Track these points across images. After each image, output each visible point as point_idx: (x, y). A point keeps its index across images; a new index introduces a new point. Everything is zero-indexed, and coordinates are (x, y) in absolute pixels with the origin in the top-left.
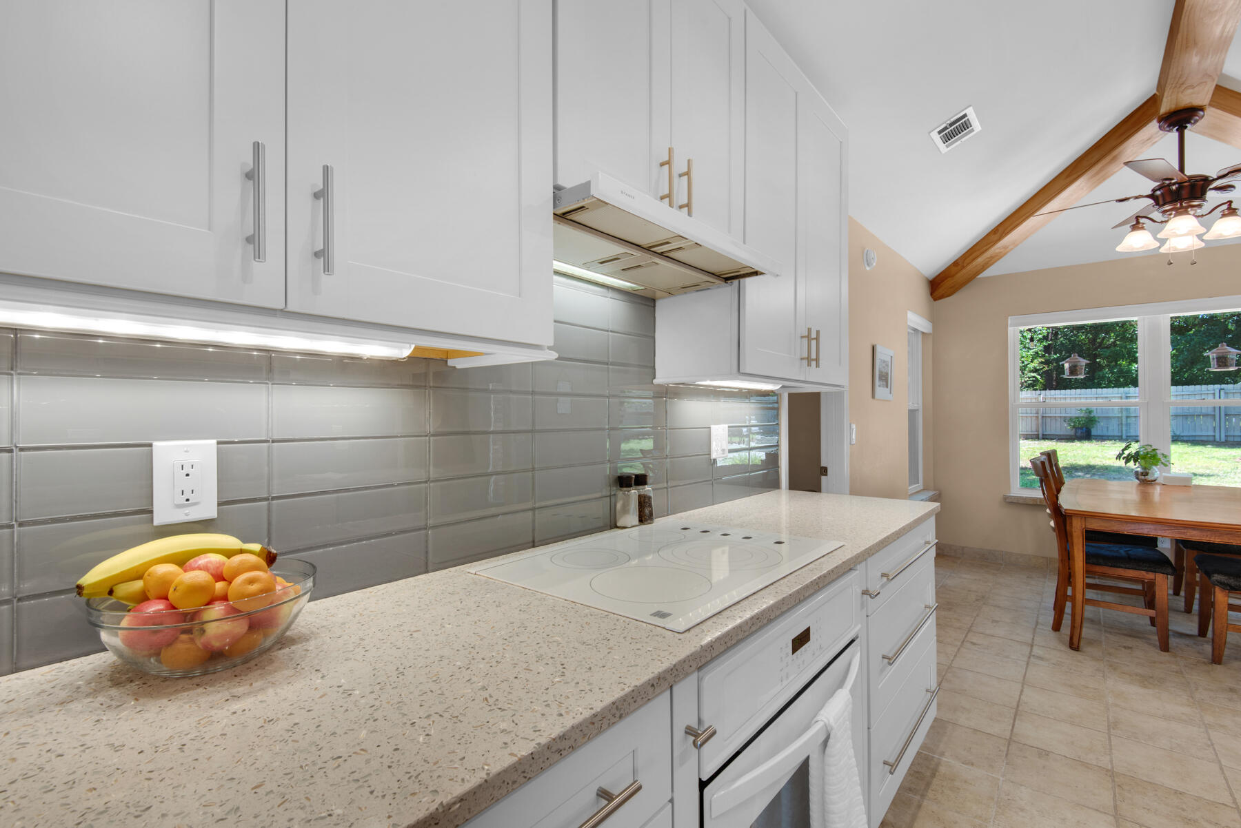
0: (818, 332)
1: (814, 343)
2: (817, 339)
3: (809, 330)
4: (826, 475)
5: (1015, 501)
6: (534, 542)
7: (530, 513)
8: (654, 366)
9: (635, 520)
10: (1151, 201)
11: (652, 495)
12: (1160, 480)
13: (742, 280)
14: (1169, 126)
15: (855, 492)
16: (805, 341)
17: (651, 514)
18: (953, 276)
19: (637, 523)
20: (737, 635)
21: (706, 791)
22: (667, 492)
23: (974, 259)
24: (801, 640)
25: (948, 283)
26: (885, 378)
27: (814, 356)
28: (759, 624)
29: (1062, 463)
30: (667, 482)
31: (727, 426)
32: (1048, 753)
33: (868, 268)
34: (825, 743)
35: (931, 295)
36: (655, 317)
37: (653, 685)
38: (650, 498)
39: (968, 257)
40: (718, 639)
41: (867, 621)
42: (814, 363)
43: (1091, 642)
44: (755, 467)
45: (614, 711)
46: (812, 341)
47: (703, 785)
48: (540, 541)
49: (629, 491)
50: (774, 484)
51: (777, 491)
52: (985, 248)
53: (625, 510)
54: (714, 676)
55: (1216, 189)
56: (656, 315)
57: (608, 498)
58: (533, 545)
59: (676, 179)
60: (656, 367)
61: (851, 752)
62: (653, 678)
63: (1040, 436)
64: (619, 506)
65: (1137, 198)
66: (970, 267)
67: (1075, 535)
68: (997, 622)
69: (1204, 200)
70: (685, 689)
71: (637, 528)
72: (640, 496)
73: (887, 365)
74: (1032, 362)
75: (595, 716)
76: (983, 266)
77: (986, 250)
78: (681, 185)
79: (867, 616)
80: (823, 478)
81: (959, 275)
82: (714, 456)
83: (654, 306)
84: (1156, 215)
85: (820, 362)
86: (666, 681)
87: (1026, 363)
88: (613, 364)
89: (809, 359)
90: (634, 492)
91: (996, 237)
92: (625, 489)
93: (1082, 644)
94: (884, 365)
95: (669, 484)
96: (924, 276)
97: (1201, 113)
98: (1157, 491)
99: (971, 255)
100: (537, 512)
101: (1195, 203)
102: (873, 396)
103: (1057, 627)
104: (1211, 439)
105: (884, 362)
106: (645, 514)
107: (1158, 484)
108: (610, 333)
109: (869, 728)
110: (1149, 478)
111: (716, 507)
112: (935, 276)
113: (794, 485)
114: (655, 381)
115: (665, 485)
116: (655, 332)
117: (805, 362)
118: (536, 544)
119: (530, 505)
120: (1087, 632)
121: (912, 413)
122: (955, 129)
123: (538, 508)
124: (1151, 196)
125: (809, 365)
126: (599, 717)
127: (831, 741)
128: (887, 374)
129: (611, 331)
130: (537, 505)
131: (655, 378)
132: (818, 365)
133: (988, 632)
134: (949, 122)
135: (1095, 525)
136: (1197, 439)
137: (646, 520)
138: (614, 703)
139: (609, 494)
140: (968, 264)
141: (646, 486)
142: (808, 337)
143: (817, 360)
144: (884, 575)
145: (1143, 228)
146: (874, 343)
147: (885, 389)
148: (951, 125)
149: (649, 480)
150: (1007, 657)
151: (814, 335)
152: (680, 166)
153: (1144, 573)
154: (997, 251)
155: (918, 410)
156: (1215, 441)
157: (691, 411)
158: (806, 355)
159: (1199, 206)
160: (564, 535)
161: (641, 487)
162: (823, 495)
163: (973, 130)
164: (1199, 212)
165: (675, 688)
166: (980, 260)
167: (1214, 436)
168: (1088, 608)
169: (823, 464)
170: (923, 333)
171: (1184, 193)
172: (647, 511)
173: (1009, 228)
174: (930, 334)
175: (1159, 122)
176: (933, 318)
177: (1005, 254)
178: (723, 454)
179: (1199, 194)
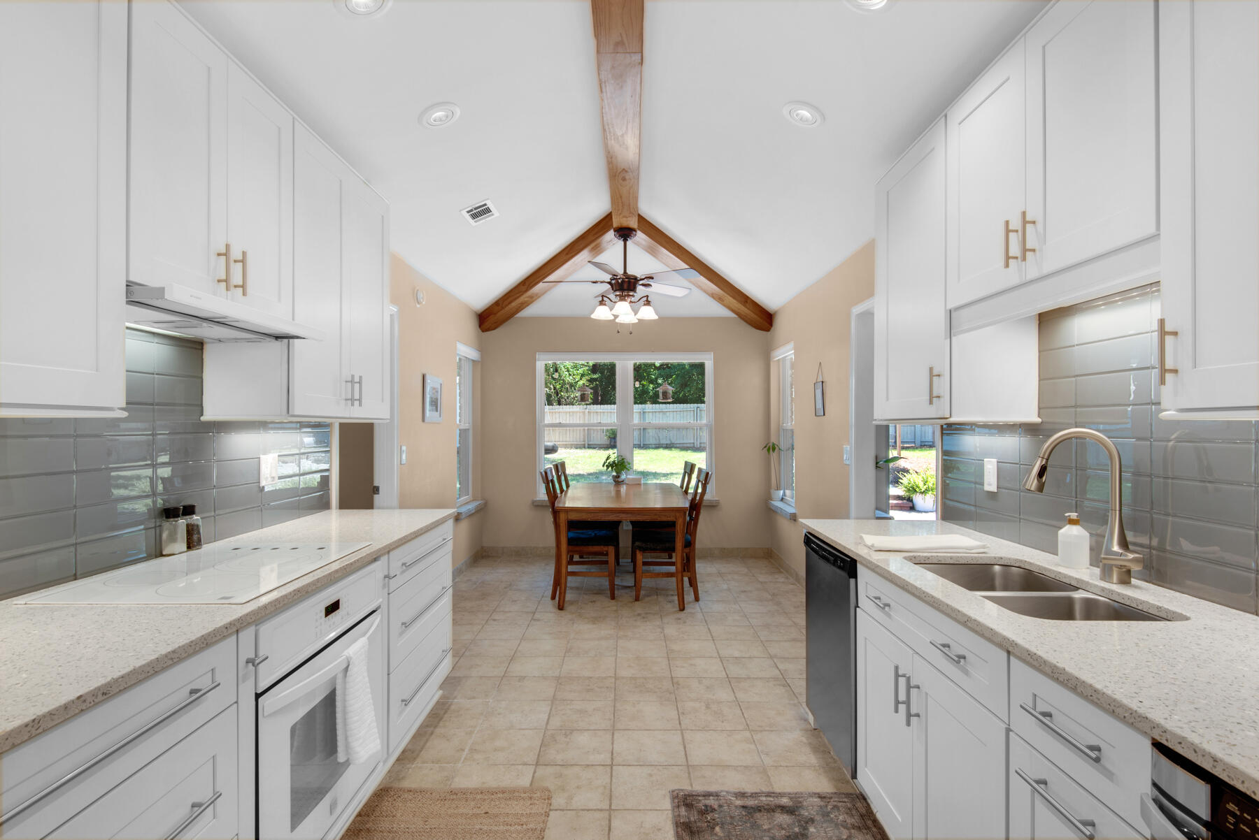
0: (361, 377)
1: (357, 386)
2: (360, 383)
3: (353, 376)
4: (378, 494)
5: (540, 504)
6: (75, 575)
7: (72, 549)
8: (202, 404)
9: (184, 547)
10: (609, 286)
11: (200, 523)
12: (626, 481)
13: (291, 340)
14: (620, 236)
15: (403, 506)
16: (350, 384)
17: (199, 540)
18: (495, 314)
19: (185, 549)
20: (284, 601)
21: (260, 700)
22: (215, 520)
23: (510, 303)
24: (333, 608)
25: (492, 319)
26: (435, 404)
27: (357, 396)
28: (300, 595)
29: (570, 470)
30: (215, 511)
31: (277, 454)
32: (524, 678)
33: (418, 306)
34: (346, 669)
35: (480, 326)
36: (202, 359)
37: (227, 628)
38: (198, 526)
39: (506, 300)
40: (270, 603)
41: (388, 598)
42: (357, 403)
43: (572, 603)
44: (309, 490)
45: (203, 640)
46: (355, 384)
47: (258, 696)
48: (81, 574)
49: (177, 521)
50: (323, 504)
51: (327, 511)
52: (518, 295)
53: (173, 539)
54: (266, 629)
55: (643, 285)
56: (204, 357)
57: (154, 529)
58: (75, 578)
59: (232, 263)
60: (204, 405)
61: (366, 674)
62: (227, 624)
63: (586, 446)
64: (165, 535)
65: (602, 282)
66: (507, 309)
67: (561, 525)
68: (515, 601)
69: (635, 292)
70: (247, 635)
71: (186, 554)
72: (188, 525)
73: (437, 392)
74: (581, 379)
75: (192, 642)
76: (517, 309)
77: (518, 297)
78: (237, 270)
79: (389, 594)
80: (376, 496)
81: (499, 314)
82: (263, 483)
83: (202, 349)
84: (612, 296)
85: (363, 401)
86: (235, 628)
87: (577, 380)
88: (158, 404)
89: (352, 400)
90: (182, 522)
91: (523, 288)
92: (172, 519)
93: (566, 605)
94: (434, 391)
95: (216, 512)
96: (473, 310)
97: (634, 233)
98: (623, 489)
99: (508, 298)
100: (78, 546)
101: (631, 294)
102: (423, 420)
103: (553, 598)
104: (692, 445)
105: (434, 389)
106: (193, 540)
107: (625, 484)
108: (156, 376)
109: (388, 674)
110: (620, 480)
111: (265, 529)
112: (483, 310)
113: (344, 505)
114: (202, 418)
115: (213, 514)
116: (202, 372)
117: (349, 402)
118: (78, 577)
119: (73, 541)
120: (569, 596)
121: (463, 433)
122: (480, 212)
123: (79, 544)
124: (609, 283)
125: (353, 405)
126: (194, 643)
127: (350, 667)
128: (437, 399)
129: (157, 374)
130: (79, 541)
131: (202, 415)
132: (360, 405)
133: (507, 610)
134: (474, 207)
135: (573, 517)
136: (685, 445)
137: (194, 546)
138: (203, 636)
139: (153, 526)
140: (507, 305)
141: (194, 516)
142: (352, 382)
143: (360, 400)
144: (404, 564)
145: (605, 305)
146: (424, 372)
147: (435, 413)
148: (475, 209)
149: (197, 510)
150: (516, 624)
151: (357, 379)
152: (236, 254)
153: (602, 547)
154: (526, 299)
155: (468, 429)
156: (694, 447)
157: (240, 444)
158: (350, 397)
159: (633, 296)
160: (107, 567)
161: (188, 517)
162: (375, 511)
163: (493, 215)
164: (633, 299)
165: (240, 635)
166: (513, 304)
167: (694, 443)
168: (569, 578)
169: (376, 484)
170: (473, 360)
171: (625, 286)
172: (195, 537)
173: (533, 284)
174: (479, 362)
175: (615, 231)
176: (481, 348)
177: (532, 302)
178: (273, 481)
179: (632, 288)
